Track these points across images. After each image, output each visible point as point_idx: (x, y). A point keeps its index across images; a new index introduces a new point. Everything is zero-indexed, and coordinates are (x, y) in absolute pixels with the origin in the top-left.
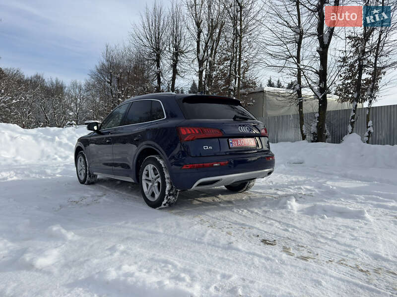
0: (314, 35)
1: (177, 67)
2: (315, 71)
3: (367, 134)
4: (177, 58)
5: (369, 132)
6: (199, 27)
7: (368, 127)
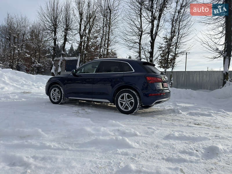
0: (148, 33)
1: (67, 37)
2: (148, 51)
3: (171, 83)
4: (67, 32)
5: (172, 83)
6: (81, 16)
7: (171, 80)
